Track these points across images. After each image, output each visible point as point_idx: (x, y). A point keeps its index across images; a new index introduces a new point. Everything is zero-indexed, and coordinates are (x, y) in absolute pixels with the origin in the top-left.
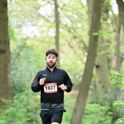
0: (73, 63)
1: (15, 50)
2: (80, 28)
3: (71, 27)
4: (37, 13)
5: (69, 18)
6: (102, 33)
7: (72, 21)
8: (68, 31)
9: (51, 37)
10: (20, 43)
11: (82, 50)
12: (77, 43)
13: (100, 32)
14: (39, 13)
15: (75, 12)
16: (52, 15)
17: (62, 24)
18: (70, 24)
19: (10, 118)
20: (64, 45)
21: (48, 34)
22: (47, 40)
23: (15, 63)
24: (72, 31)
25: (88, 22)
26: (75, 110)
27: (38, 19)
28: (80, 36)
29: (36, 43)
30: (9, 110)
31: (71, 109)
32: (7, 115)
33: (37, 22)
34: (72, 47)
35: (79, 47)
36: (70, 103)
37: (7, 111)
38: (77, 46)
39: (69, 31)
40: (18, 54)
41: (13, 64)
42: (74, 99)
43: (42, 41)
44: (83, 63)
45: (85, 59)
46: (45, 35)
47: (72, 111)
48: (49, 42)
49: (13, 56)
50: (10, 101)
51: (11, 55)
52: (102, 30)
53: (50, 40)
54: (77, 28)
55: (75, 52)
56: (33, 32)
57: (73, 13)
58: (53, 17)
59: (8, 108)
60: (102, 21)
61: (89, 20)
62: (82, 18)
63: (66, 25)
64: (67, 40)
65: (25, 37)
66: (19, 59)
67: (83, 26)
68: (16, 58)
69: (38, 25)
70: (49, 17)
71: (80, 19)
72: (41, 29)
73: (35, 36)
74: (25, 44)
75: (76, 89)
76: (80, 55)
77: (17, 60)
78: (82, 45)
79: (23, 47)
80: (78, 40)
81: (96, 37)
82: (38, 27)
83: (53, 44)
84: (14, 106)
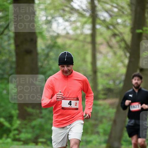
0: (112, 66)
1: (43, 50)
2: (121, 24)
3: (110, 22)
4: (69, 5)
5: (108, 11)
6: (146, 30)
7: (111, 16)
8: (106, 28)
9: (87, 35)
10: (49, 42)
11: (123, 50)
12: (118, 42)
13: (145, 28)
14: (72, 6)
15: (115, 5)
16: (88, 8)
17: (99, 19)
18: (108, 19)
19: (38, 132)
20: (101, 44)
21: (83, 31)
22: (81, 38)
23: (44, 65)
24: (111, 27)
25: (130, 17)
26: (115, 122)
27: (71, 13)
28: (121, 33)
29: (69, 42)
30: (36, 122)
31: (110, 120)
32: (33, 127)
33: (70, 17)
34: (111, 47)
35: (120, 47)
36: (109, 113)
37: (34, 123)
38: (117, 46)
39: (108, 28)
40: (47, 55)
41: (41, 67)
42: (113, 108)
43: (76, 40)
44: (124, 66)
45: (126, 61)
46: (79, 32)
47: (111, 123)
48: (84, 41)
49: (41, 57)
50: (38, 111)
51: (39, 56)
52: (146, 26)
53: (85, 38)
54: (118, 24)
55: (115, 53)
56: (65, 29)
57: (112, 6)
58: (89, 10)
59: (35, 119)
60: (146, 15)
61: (131, 15)
62: (123, 12)
63: (104, 21)
64: (105, 39)
65: (55, 34)
66: (48, 61)
67: (125, 21)
68: (45, 60)
69: (71, 21)
70: (84, 10)
71: (121, 13)
72: (74, 25)
73: (68, 33)
74: (55, 43)
75: (116, 97)
76: (121, 56)
77: (46, 62)
78: (123, 45)
79: (53, 46)
80: (118, 38)
81: (140, 35)
82: (71, 22)
83: (88, 43)
84: (42, 117)
